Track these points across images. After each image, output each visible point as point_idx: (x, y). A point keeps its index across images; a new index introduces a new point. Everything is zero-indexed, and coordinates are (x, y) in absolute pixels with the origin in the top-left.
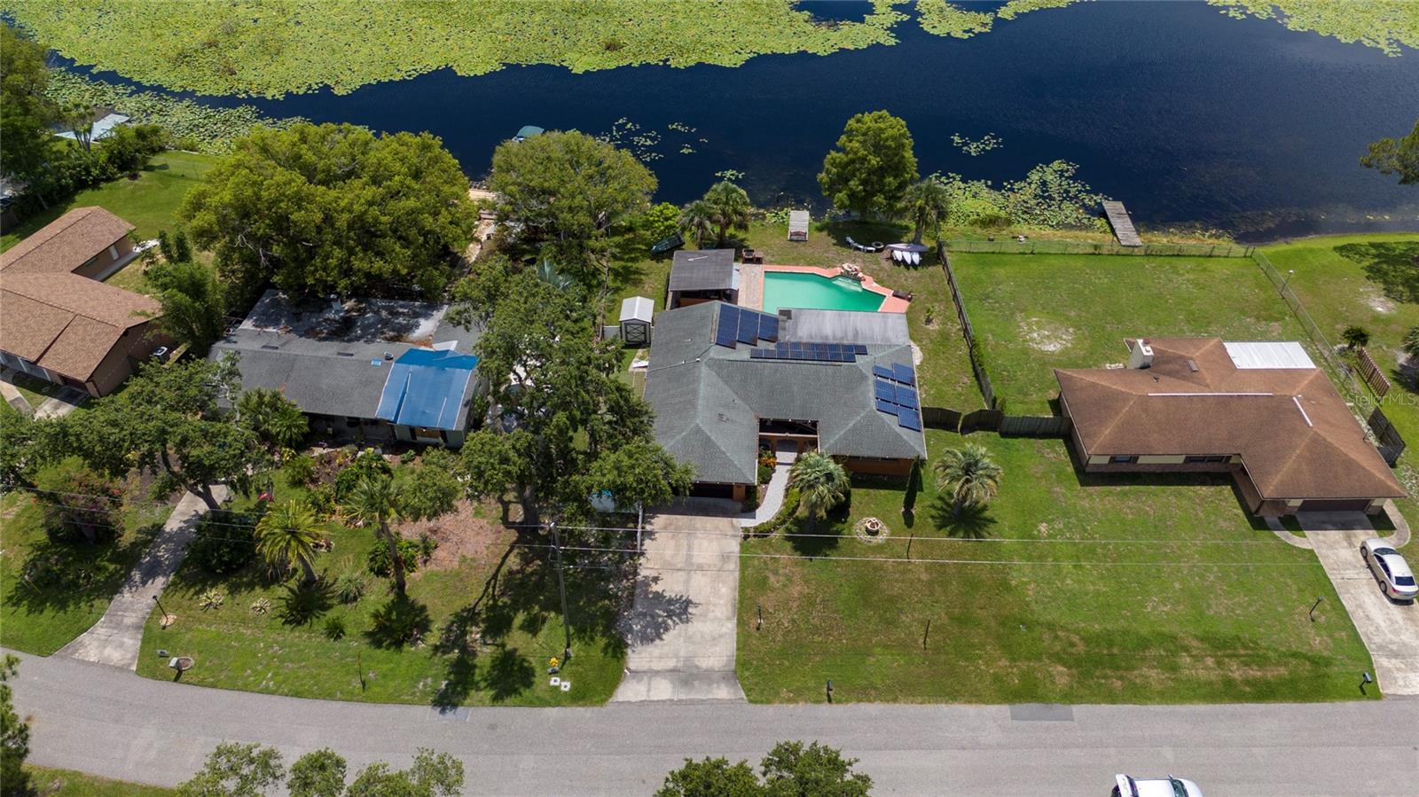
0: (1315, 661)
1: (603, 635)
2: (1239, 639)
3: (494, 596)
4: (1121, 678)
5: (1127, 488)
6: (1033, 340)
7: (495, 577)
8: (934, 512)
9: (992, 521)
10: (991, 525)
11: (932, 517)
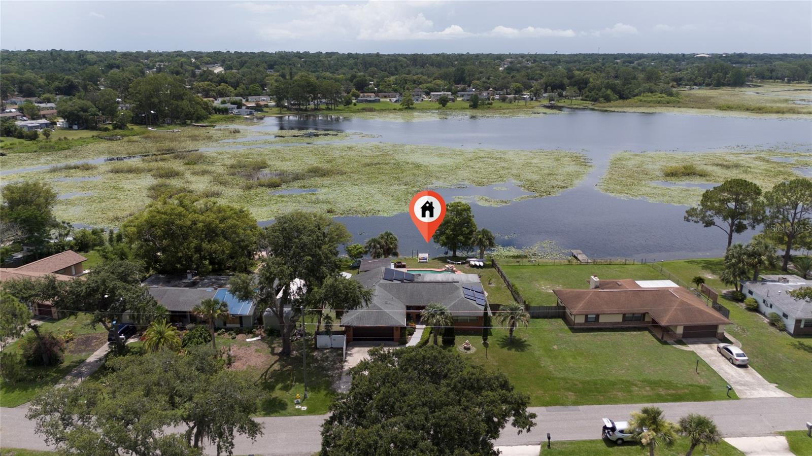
0: (702, 387)
1: (325, 390)
2: (662, 381)
3: (265, 379)
4: (603, 396)
5: (596, 333)
6: (543, 289)
7: (266, 372)
8: (498, 342)
9: (529, 345)
10: (529, 347)
11: (498, 344)
